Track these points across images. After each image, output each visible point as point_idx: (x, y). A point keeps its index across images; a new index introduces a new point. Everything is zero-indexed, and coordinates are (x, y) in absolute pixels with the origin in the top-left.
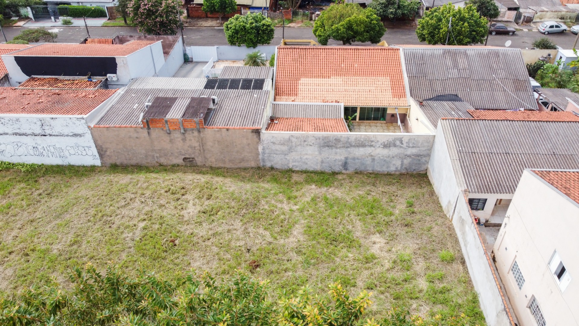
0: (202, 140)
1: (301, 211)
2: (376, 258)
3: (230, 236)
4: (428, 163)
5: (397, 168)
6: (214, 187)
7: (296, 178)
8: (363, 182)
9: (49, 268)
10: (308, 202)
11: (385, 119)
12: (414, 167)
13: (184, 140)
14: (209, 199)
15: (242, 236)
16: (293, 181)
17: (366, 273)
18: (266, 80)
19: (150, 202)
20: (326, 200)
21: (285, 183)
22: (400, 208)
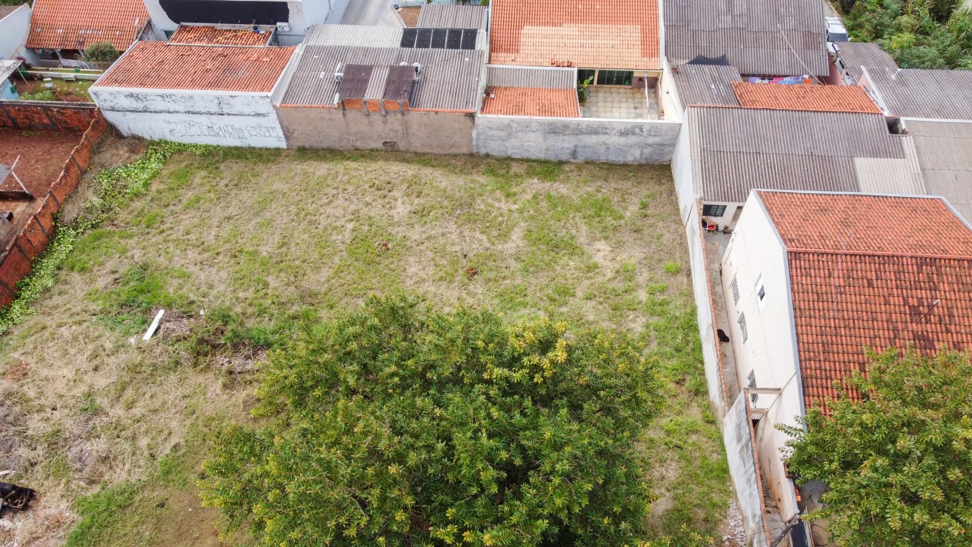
0: (406, 123)
1: (521, 211)
2: (598, 268)
3: (445, 241)
4: (672, 153)
5: (635, 158)
6: (423, 181)
7: (515, 168)
8: (594, 176)
9: (263, 271)
10: (528, 201)
11: (630, 83)
12: (655, 158)
13: (385, 122)
14: (419, 197)
15: (458, 240)
16: (511, 173)
17: (587, 282)
18: (478, 31)
19: (354, 198)
20: (549, 197)
21: (503, 176)
22: (632, 210)
